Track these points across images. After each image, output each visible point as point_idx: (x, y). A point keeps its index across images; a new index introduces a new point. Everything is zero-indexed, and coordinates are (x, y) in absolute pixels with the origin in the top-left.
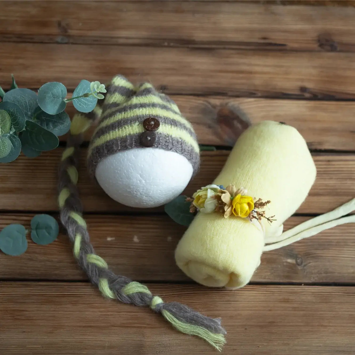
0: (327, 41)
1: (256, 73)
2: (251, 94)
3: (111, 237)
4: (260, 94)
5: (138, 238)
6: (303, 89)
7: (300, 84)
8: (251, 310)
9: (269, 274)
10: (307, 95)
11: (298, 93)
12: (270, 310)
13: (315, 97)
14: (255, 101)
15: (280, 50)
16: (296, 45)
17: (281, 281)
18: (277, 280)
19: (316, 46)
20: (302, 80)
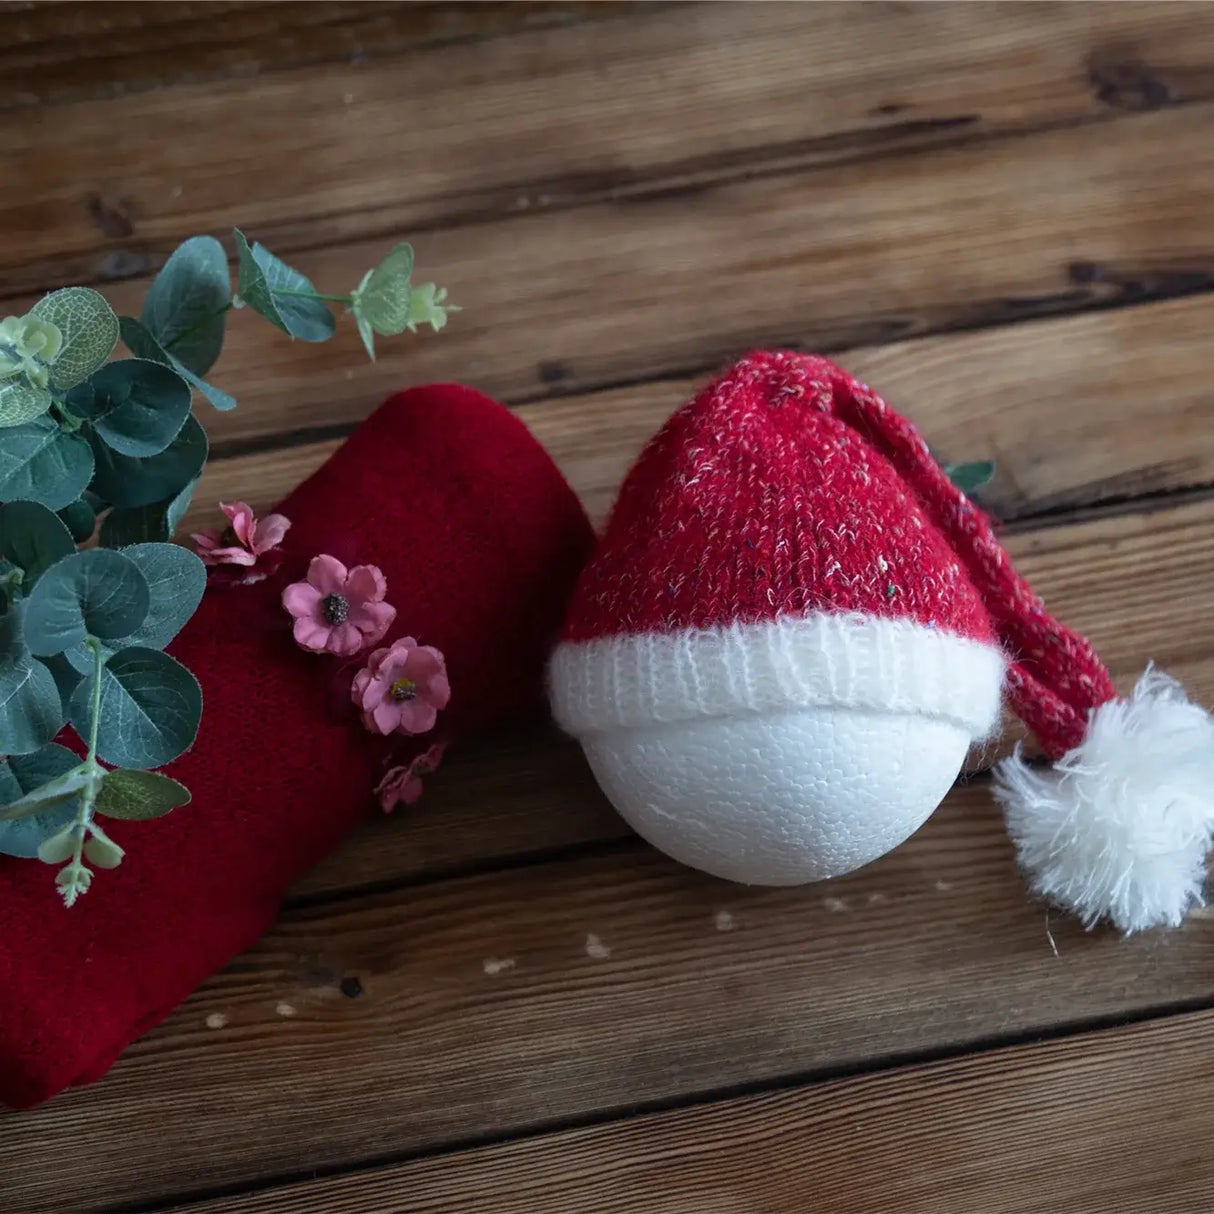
0: (1125, 71)
1: (887, 245)
2: (890, 330)
3: (500, 958)
4: (923, 323)
5: (604, 943)
6: (1081, 272)
7: (1063, 254)
8: (1101, 1132)
9: (1134, 977)
10: (1101, 290)
11: (1063, 288)
12: (1173, 1117)
13: (1132, 291)
14: (910, 352)
15: (959, 143)
16: (1014, 112)
17: (1186, 997)
18: (1172, 996)
19: (1086, 100)
20: (1069, 238)
